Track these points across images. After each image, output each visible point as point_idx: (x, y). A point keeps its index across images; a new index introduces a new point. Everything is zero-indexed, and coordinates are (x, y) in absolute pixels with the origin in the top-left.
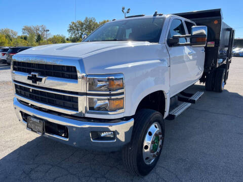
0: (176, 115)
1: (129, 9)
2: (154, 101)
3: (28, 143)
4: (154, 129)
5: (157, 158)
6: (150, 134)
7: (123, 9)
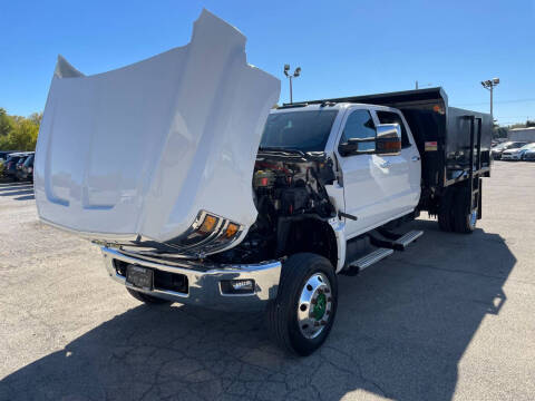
0: (362, 267)
1: (298, 70)
2: (321, 244)
3: (129, 311)
4: (316, 281)
5: (328, 327)
6: (310, 288)
7: (287, 68)
